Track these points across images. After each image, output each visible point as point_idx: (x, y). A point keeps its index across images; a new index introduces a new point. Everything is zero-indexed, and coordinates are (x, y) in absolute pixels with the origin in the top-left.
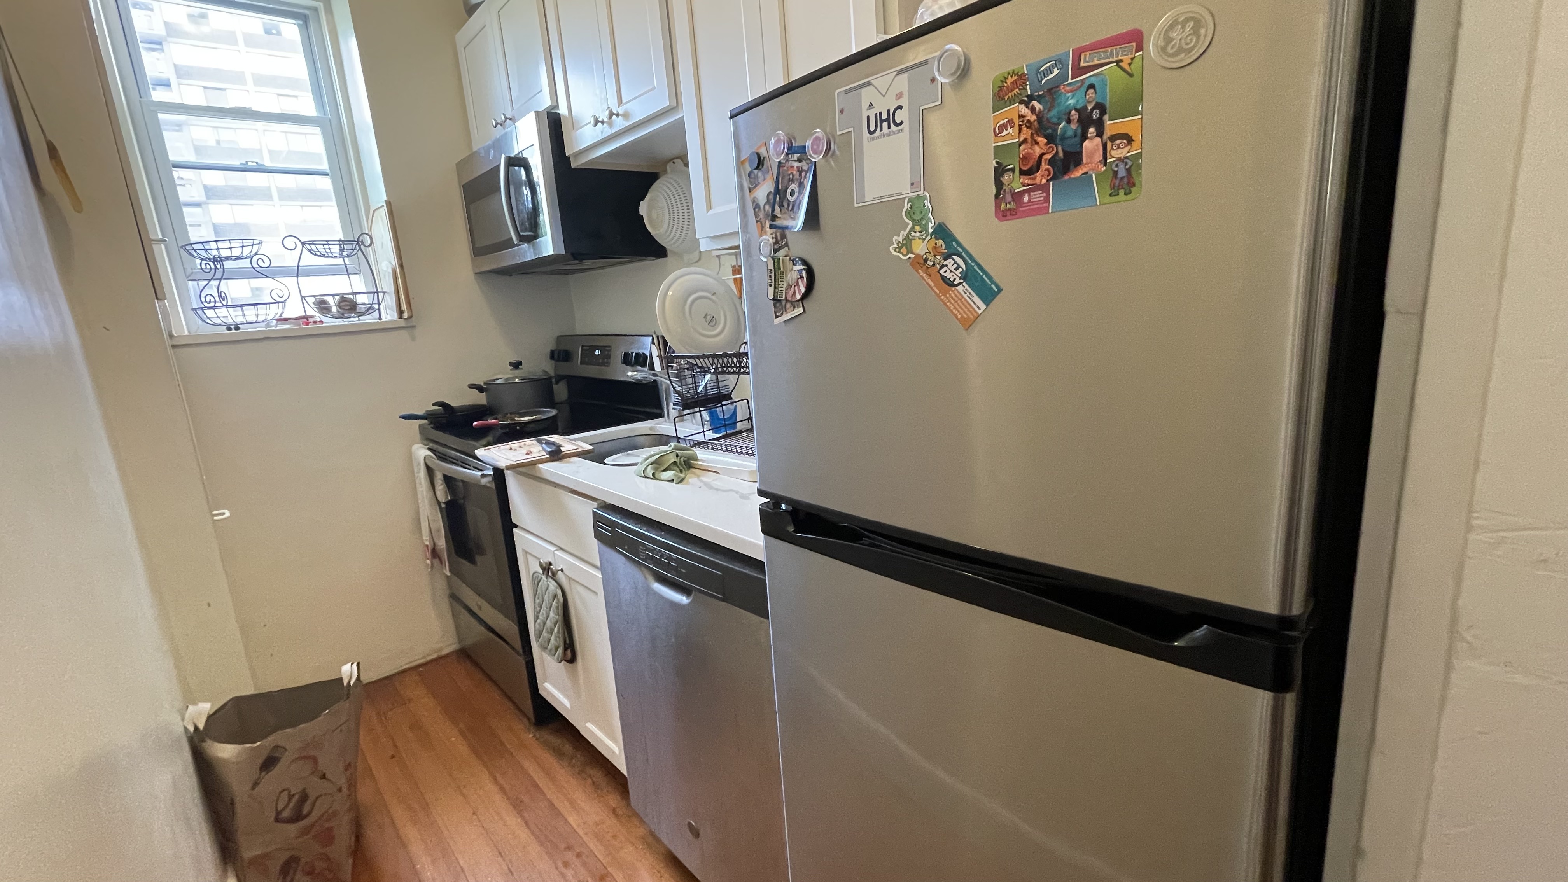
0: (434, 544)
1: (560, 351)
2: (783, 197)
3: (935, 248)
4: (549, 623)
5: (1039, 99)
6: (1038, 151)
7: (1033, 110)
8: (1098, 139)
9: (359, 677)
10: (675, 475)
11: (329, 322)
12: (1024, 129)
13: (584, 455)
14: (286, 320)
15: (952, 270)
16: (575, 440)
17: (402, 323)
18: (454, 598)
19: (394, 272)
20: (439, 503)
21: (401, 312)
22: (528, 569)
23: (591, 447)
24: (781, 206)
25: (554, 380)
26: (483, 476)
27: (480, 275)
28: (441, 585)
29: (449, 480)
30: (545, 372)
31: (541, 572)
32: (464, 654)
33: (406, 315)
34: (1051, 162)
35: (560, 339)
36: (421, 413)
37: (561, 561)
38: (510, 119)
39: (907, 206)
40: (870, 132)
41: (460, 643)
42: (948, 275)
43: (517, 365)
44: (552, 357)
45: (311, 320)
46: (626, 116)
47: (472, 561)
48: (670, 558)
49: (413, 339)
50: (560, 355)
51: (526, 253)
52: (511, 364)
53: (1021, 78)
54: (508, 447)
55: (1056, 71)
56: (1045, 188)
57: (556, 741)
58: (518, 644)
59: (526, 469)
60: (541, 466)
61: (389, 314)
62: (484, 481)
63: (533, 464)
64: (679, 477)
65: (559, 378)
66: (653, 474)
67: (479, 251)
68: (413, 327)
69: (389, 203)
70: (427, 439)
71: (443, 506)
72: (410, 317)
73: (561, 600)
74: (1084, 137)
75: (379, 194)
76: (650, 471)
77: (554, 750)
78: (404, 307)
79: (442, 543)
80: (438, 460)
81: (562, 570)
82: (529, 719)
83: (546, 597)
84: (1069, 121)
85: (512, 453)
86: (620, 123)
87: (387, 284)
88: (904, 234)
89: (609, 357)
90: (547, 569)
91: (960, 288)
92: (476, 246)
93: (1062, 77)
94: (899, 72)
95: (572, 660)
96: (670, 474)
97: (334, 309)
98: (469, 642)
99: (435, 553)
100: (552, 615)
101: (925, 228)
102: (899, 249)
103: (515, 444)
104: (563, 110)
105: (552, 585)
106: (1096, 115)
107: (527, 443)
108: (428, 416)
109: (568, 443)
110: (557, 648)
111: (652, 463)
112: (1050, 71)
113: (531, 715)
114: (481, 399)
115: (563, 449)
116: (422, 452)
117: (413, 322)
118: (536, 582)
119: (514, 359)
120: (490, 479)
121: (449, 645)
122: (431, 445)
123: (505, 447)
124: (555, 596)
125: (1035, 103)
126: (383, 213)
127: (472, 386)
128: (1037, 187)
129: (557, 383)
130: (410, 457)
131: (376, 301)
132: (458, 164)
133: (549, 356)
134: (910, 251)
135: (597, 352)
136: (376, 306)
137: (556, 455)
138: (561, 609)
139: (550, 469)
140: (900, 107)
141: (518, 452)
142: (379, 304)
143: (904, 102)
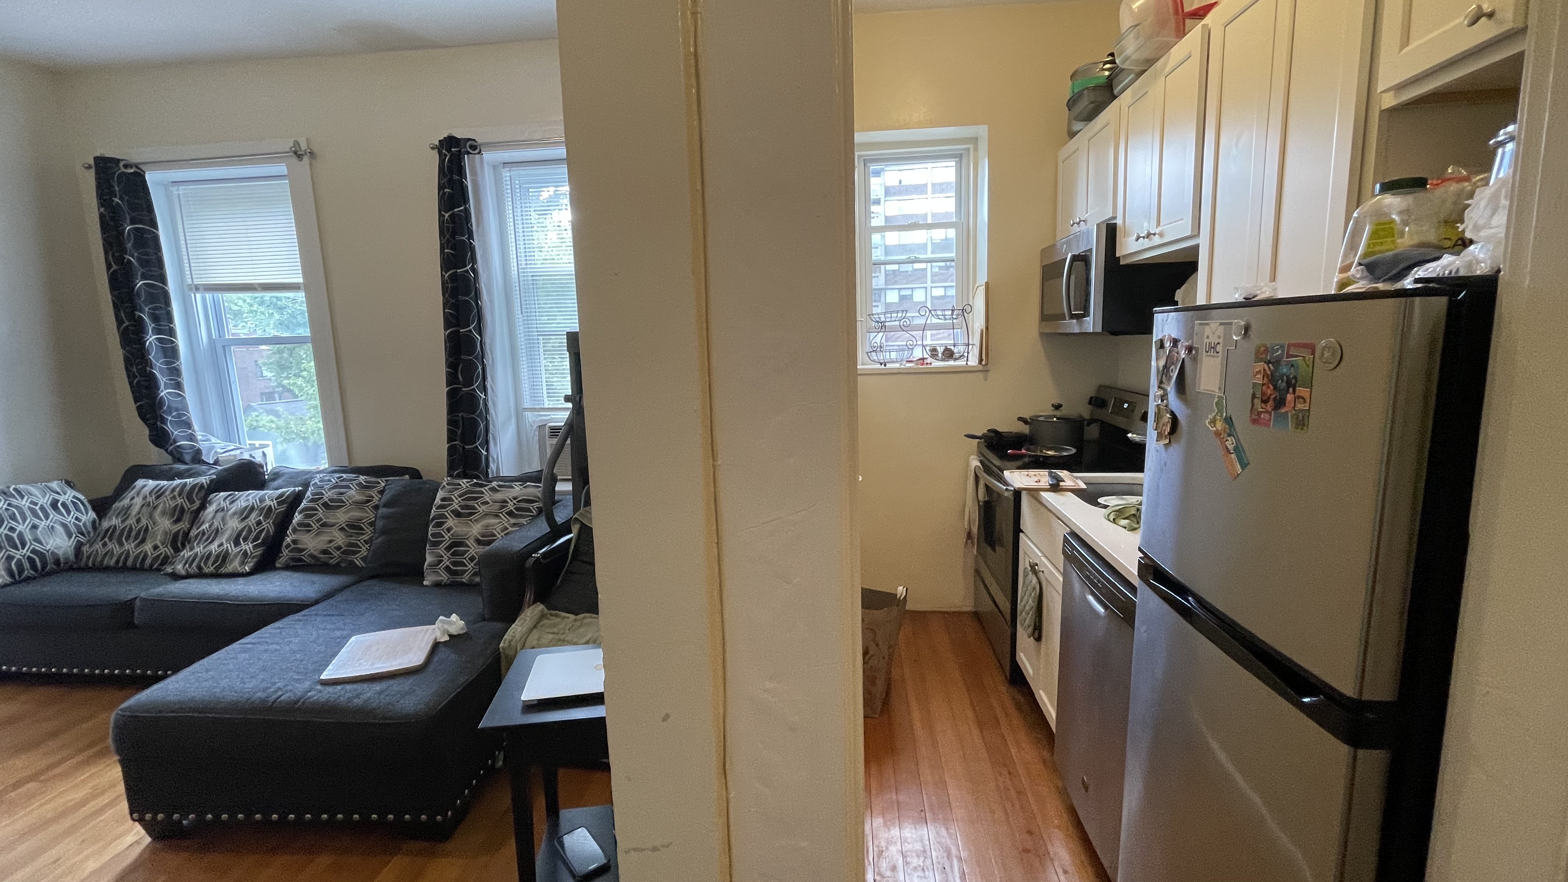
0: (970, 530)
1: (1096, 398)
2: (1168, 371)
3: (1225, 428)
4: (1027, 608)
5: (1273, 363)
6: (1269, 392)
7: (1269, 368)
8: (1293, 396)
9: (906, 596)
10: (1128, 524)
11: (937, 364)
12: (1265, 378)
13: (1078, 492)
14: (911, 361)
15: (1230, 443)
16: (1077, 478)
17: (981, 368)
18: (978, 572)
19: (982, 331)
20: (979, 502)
21: (981, 360)
22: (1024, 564)
23: (1085, 487)
24: (1166, 376)
25: (1086, 423)
26: (1007, 490)
27: (1042, 335)
28: (971, 561)
29: (987, 487)
30: (1081, 416)
31: (1030, 569)
32: (976, 616)
33: (984, 363)
34: (1275, 399)
35: (1101, 388)
36: (979, 434)
37: (1045, 564)
38: (1084, 221)
39: (1216, 400)
40: (1207, 352)
41: (976, 606)
42: (1229, 447)
43: (1057, 407)
44: (1090, 403)
45: (926, 361)
46: (1161, 235)
47: (994, 549)
48: (1099, 581)
49: (986, 379)
50: (1097, 402)
51: (1074, 326)
52: (1053, 406)
53: (1266, 350)
54: (1026, 473)
55: (1280, 352)
56: (1270, 413)
57: (1021, 699)
58: (1008, 617)
59: (1034, 492)
60: (1042, 493)
61: (973, 361)
62: (1006, 494)
63: (1038, 490)
64: (1131, 526)
65: (1092, 421)
66: (1114, 519)
67: (1045, 318)
68: (988, 371)
69: (987, 284)
70: (980, 454)
71: (981, 504)
72: (987, 364)
73: (1038, 594)
74: (1288, 392)
75: (982, 278)
76: (1112, 517)
77: (1016, 704)
78: (984, 357)
79: (975, 530)
80: (985, 472)
81: (1043, 572)
82: (1006, 677)
83: (1029, 588)
84: (1282, 381)
85: (1028, 478)
86: (1157, 240)
87: (976, 340)
88: (1214, 414)
89: (1133, 411)
90: (1033, 566)
91: (1232, 455)
92: (1045, 313)
93: (1282, 355)
94: (1221, 324)
95: (1039, 639)
96: (1124, 522)
97: (940, 355)
98: (980, 609)
99: (969, 535)
100: (1030, 601)
101: (1222, 416)
102: (1210, 423)
103: (1032, 472)
104: (1119, 221)
105: (1035, 580)
106: (1293, 381)
107: (1041, 473)
108: (984, 437)
109: (1068, 478)
110: (1029, 626)
111: (1116, 511)
112: (1278, 349)
113: (1008, 675)
114: (1025, 429)
115: (1062, 484)
116: (975, 463)
117: (988, 368)
118: (1026, 575)
119: (1056, 401)
120: (1011, 493)
121: (968, 607)
122: (982, 458)
123: (1024, 472)
124: (1034, 588)
125: (1270, 365)
126: (982, 289)
127: (1020, 419)
128: (1267, 412)
129: (1089, 424)
130: (968, 465)
131: (966, 351)
132: (1043, 250)
133: (1088, 401)
134: (1215, 426)
135: (1126, 406)
136: (966, 354)
137: (1055, 488)
138: (1036, 600)
139: (1048, 496)
140: (1218, 343)
141: (1031, 479)
142: (968, 353)
143: (1221, 341)
